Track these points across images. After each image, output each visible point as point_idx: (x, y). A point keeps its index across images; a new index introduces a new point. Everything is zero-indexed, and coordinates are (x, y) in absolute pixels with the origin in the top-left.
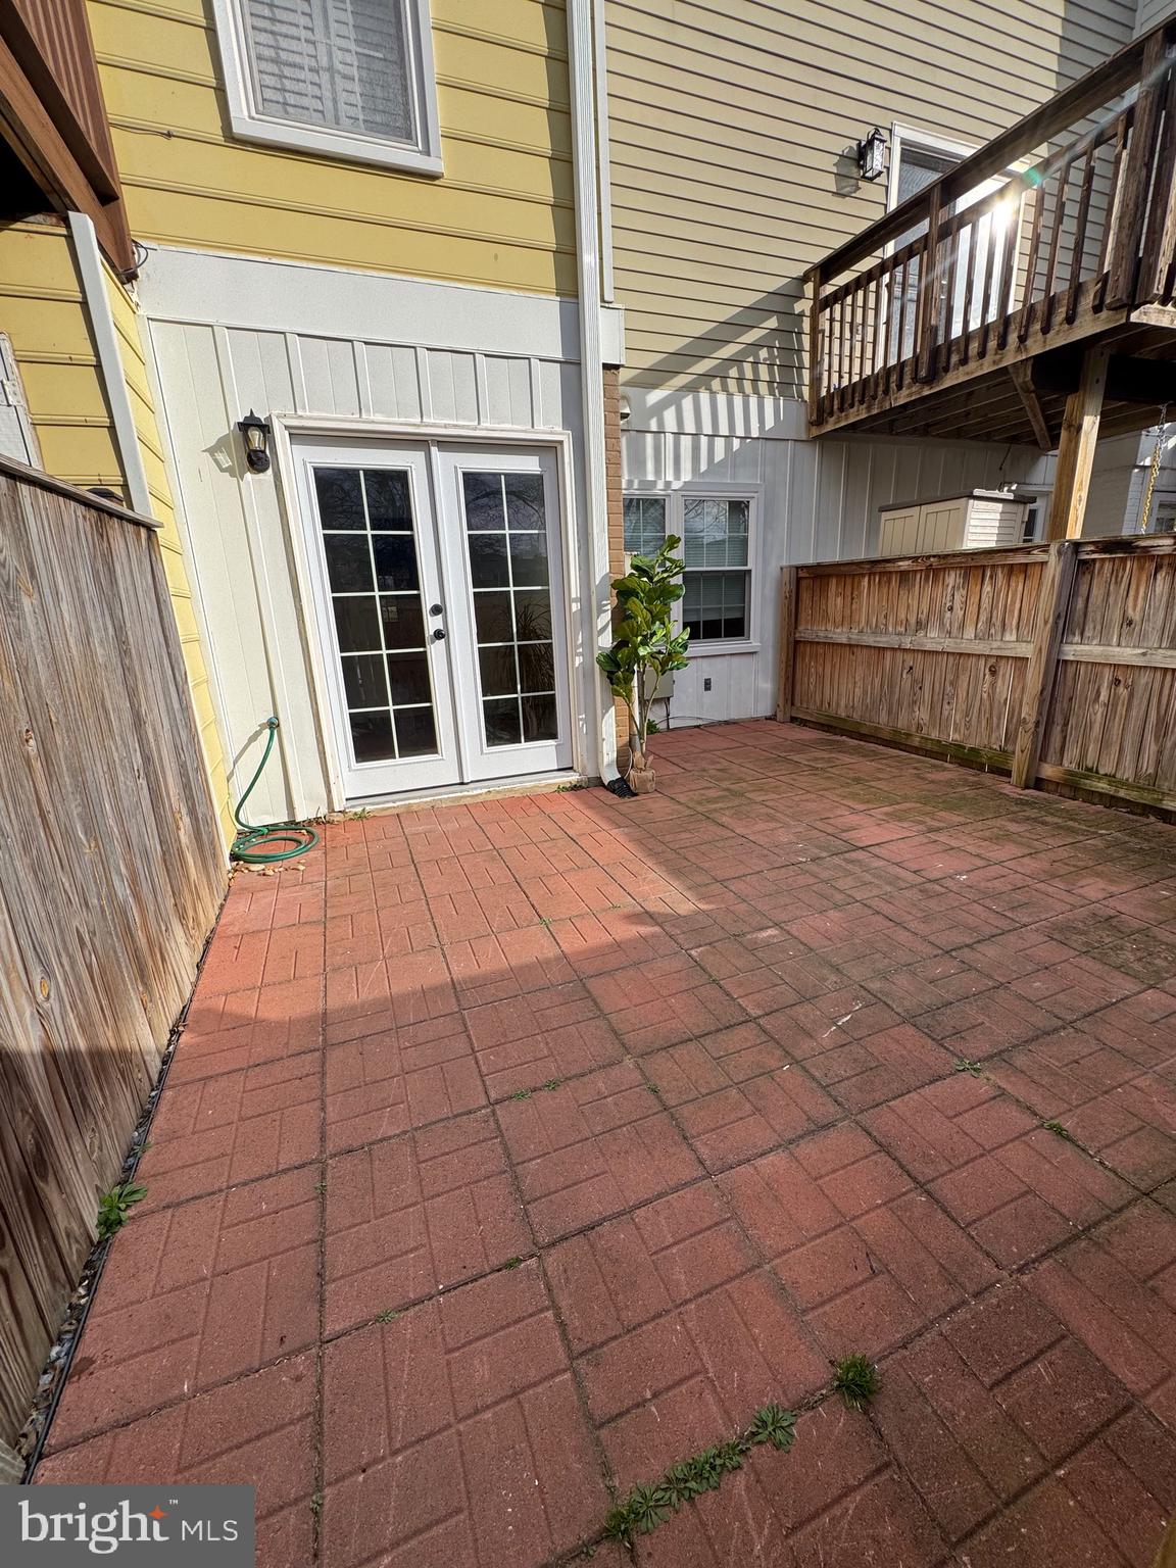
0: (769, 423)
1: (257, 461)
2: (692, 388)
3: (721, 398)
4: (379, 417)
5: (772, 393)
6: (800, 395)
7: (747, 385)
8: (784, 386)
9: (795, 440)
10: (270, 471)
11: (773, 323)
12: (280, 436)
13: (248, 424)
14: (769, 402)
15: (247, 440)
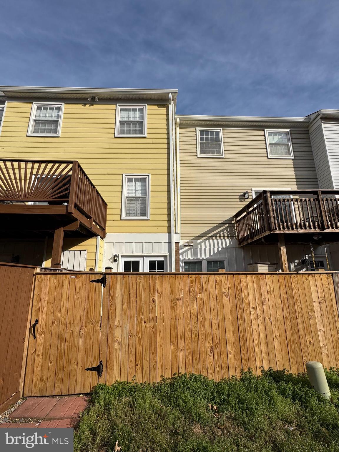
0: (228, 244)
1: (115, 261)
2: (208, 239)
3: (215, 241)
4: (136, 253)
5: (228, 238)
6: (236, 238)
7: (222, 238)
8: (231, 237)
9: (236, 248)
10: (117, 262)
11: (227, 225)
12: (120, 257)
13: (116, 255)
14: (227, 241)
15: (114, 258)
